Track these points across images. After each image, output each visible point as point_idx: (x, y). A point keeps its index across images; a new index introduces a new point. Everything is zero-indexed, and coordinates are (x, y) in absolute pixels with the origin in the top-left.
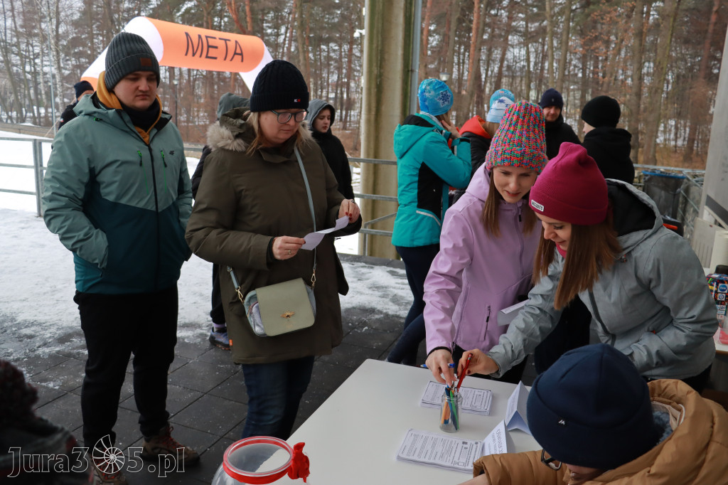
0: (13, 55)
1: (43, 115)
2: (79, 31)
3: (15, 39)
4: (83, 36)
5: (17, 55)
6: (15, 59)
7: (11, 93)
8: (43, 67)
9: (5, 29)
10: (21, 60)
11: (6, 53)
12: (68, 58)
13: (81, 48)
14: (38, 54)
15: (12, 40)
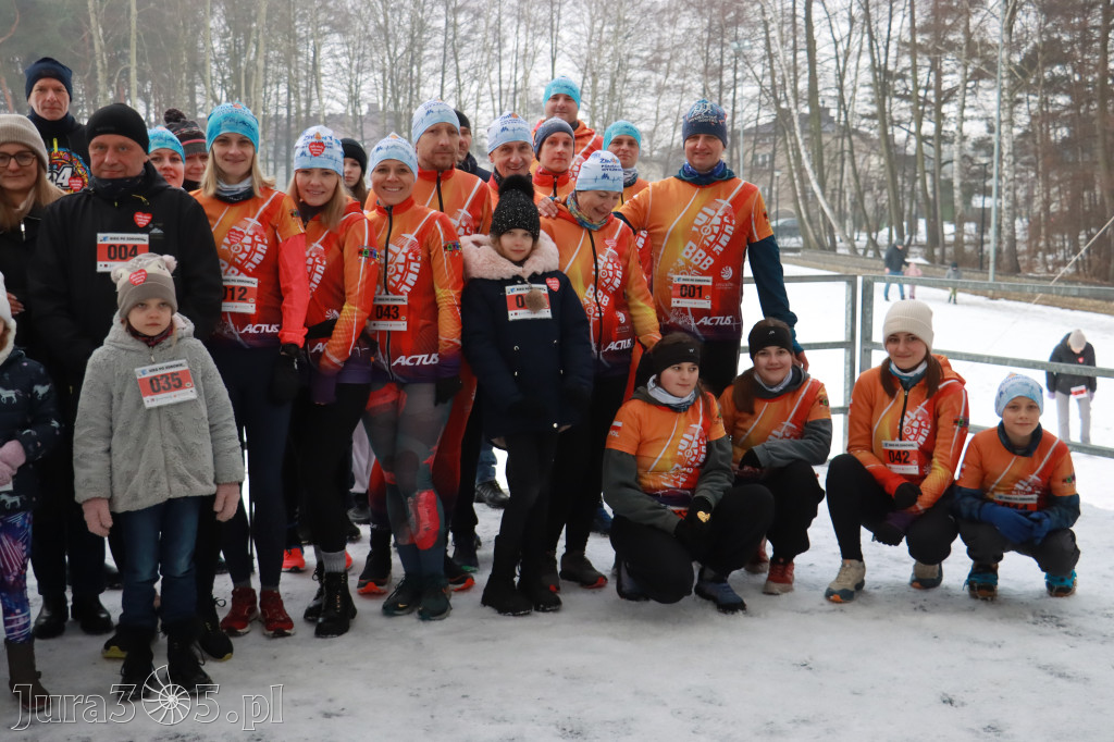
0: (895, 100)
1: (950, 238)
2: (1056, 27)
3: (906, 61)
4: (1066, 38)
5: (903, 97)
6: (900, 109)
7: (881, 188)
8: (963, 119)
9: (889, 39)
10: (914, 110)
11: (884, 95)
12: (1019, 96)
13: (1057, 69)
14: (952, 92)
15: (896, 63)
